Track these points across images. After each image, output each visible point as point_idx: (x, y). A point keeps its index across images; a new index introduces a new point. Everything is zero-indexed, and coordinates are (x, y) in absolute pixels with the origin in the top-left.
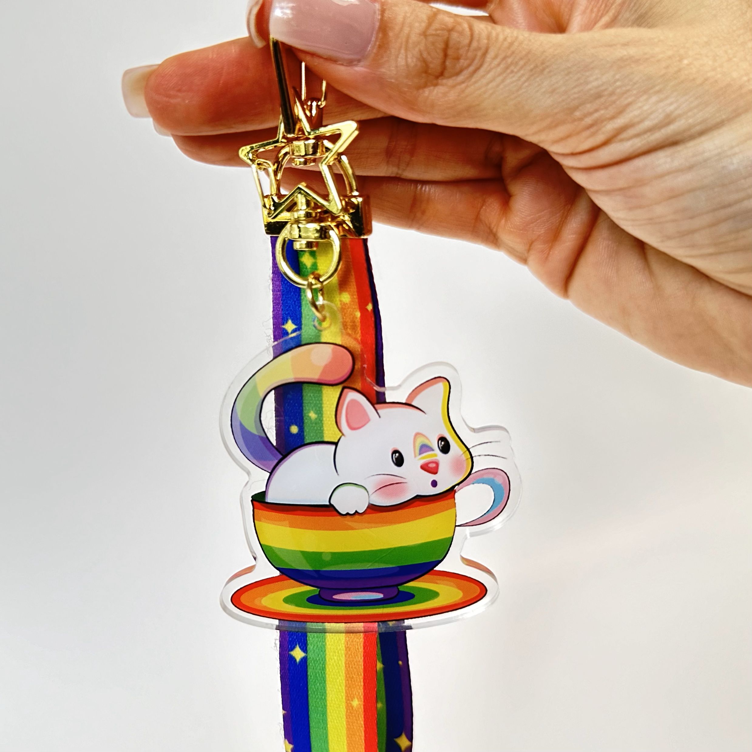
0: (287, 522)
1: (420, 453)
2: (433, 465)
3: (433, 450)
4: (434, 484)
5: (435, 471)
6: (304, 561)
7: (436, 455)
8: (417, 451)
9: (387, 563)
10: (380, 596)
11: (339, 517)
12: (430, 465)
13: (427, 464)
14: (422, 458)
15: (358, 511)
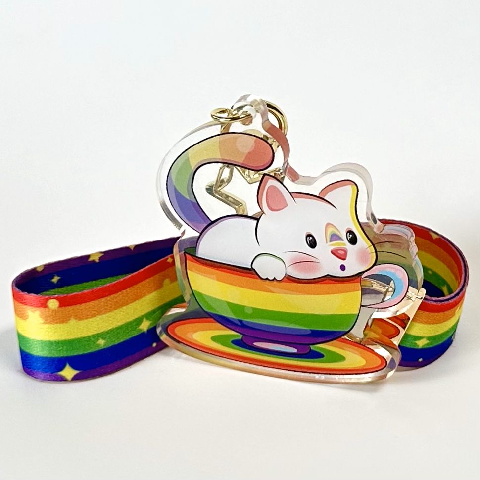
0: (214, 276)
1: (331, 241)
2: (343, 253)
3: (342, 240)
4: (343, 268)
5: (343, 258)
6: (229, 310)
7: (344, 244)
8: (328, 239)
9: (301, 325)
10: (295, 351)
11: (259, 280)
12: (339, 252)
13: (337, 250)
14: (332, 245)
15: (276, 278)
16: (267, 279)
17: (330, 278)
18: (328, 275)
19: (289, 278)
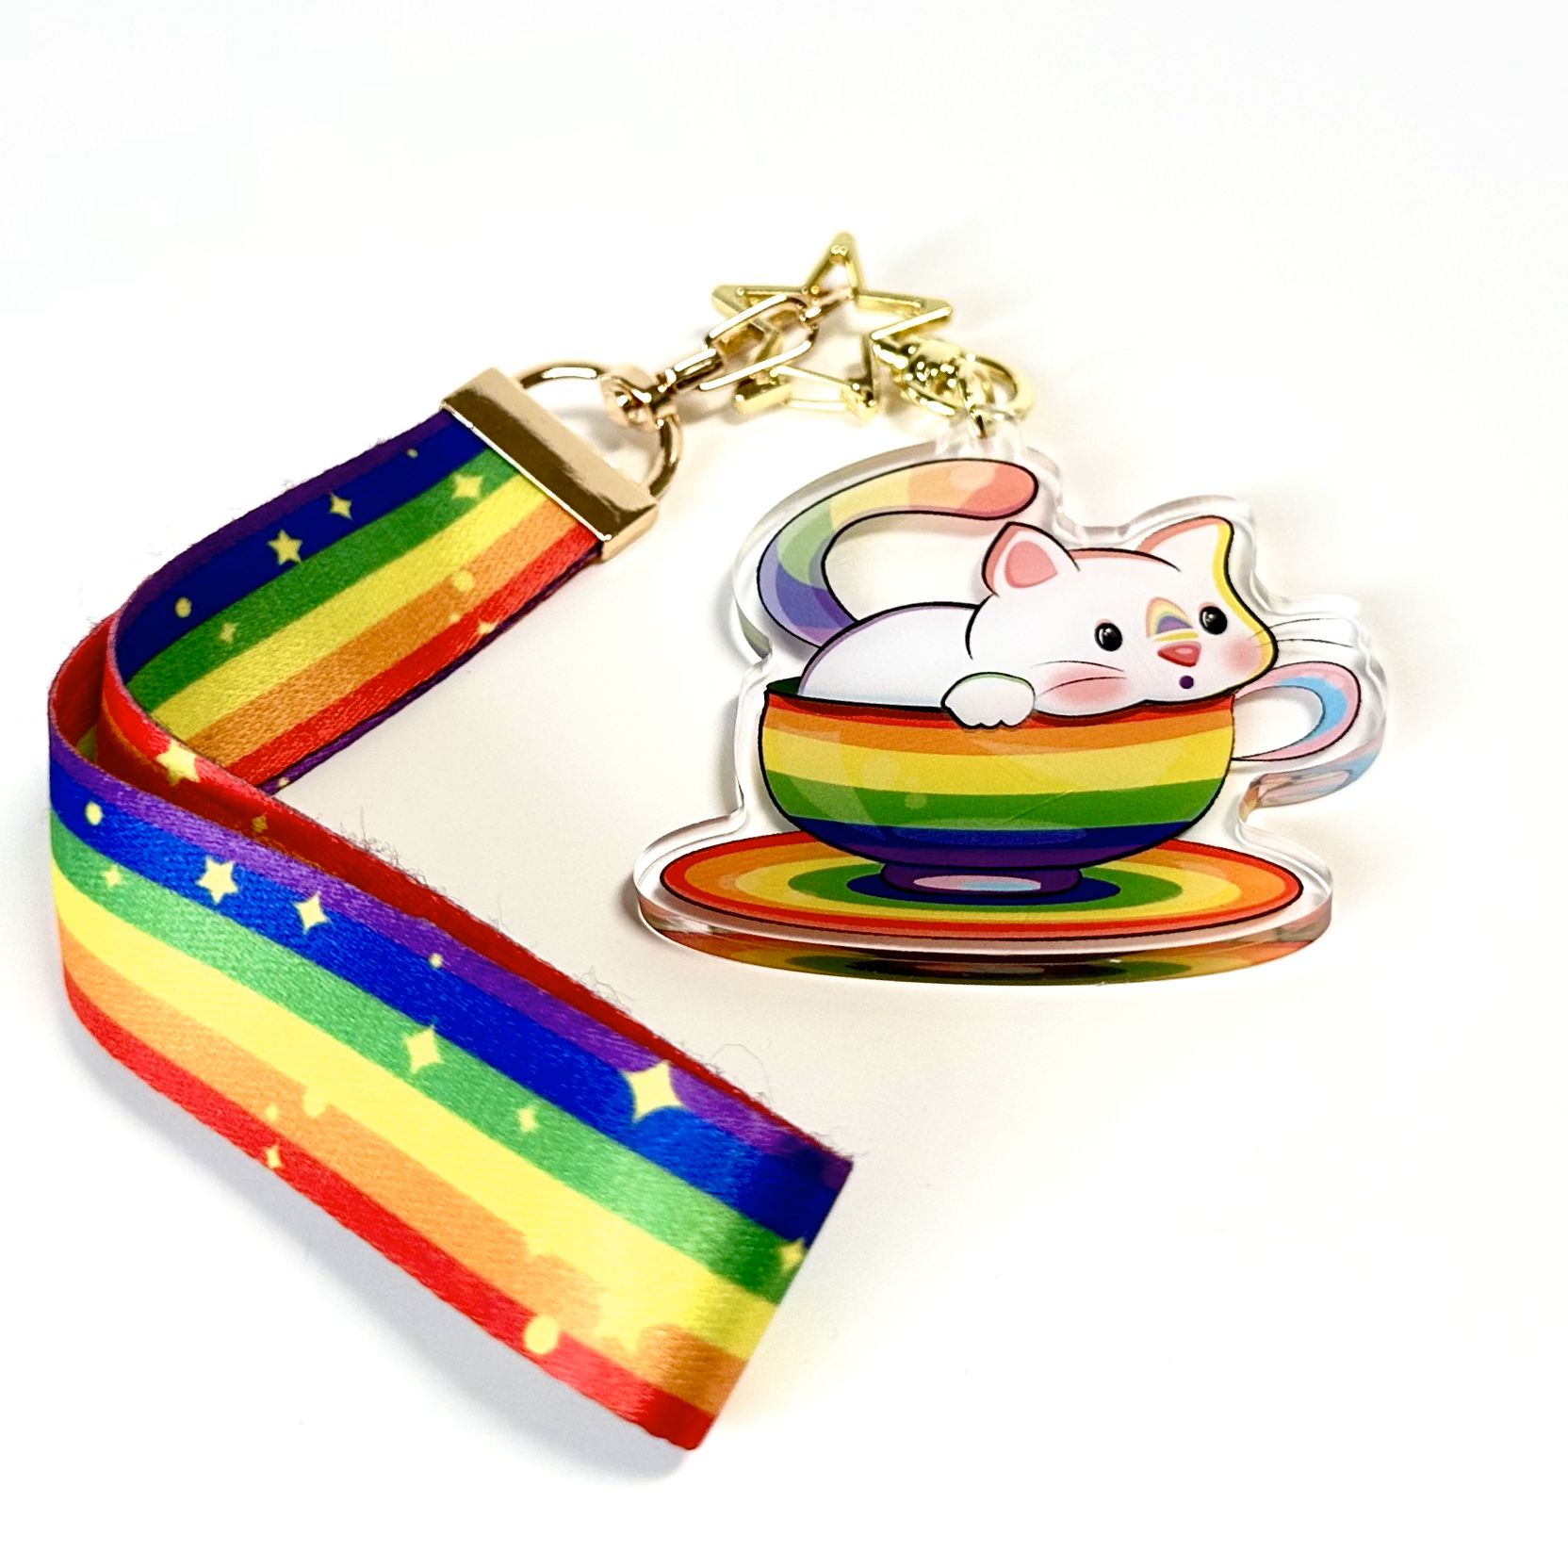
0: (836, 735)
1: (1160, 631)
2: (1189, 651)
3: (1188, 626)
4: (1187, 682)
5: (1191, 662)
6: (860, 808)
7: (1196, 636)
8: (1154, 627)
9: (1061, 822)
10: (1034, 886)
11: (959, 731)
12: (1180, 651)
13: (1173, 649)
14: (1163, 639)
15: (1006, 722)
16: (981, 726)
17: (1150, 709)
18: (1147, 701)
19: (1041, 719)
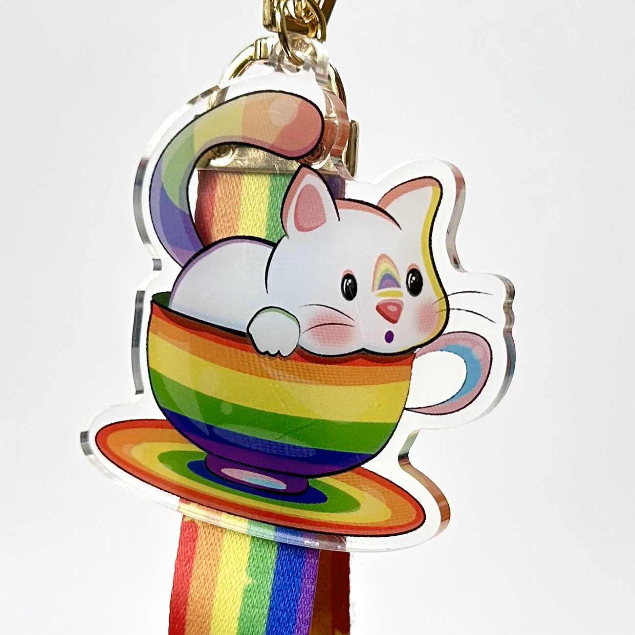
0: (188, 345)
1: (380, 288)
2: (394, 309)
3: (398, 286)
4: (389, 337)
5: (395, 319)
6: (197, 407)
7: (401, 295)
8: (377, 283)
10: (282, 486)
11: (255, 355)
12: (390, 308)
13: (386, 306)
14: (381, 294)
15: (281, 353)
17: (365, 356)
18: (363, 349)
